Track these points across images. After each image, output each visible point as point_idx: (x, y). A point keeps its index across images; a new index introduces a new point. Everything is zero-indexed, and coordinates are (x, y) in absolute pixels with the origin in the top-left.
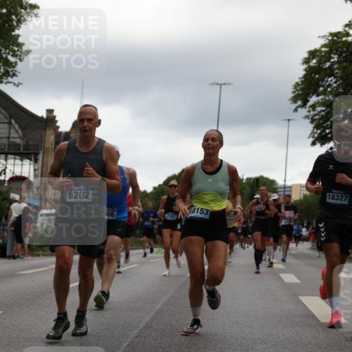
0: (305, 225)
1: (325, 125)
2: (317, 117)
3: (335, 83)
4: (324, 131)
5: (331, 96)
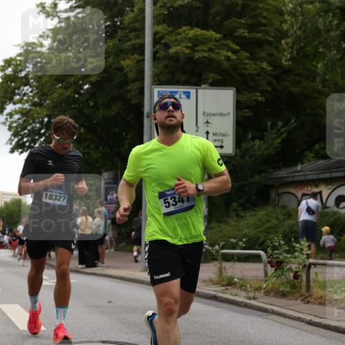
1: (22, 133)
2: (15, 125)
3: (31, 92)
4: (22, 139)
5: (27, 105)
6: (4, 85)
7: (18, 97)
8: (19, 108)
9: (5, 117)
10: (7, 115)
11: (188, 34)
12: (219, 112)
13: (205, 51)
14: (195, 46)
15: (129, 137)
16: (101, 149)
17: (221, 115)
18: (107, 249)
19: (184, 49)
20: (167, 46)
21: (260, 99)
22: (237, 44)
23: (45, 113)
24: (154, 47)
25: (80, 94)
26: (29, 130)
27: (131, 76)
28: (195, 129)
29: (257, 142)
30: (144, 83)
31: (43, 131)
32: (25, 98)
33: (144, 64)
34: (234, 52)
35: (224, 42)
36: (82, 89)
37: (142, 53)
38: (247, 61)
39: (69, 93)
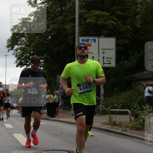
0: (15, 102)
1: (22, 58)
2: (18, 54)
3: (25, 40)
4: (22, 61)
5: (24, 46)
6: (14, 37)
7: (20, 42)
8: (20, 47)
9: (14, 51)
10: (15, 50)
11: (95, 13)
13: (102, 21)
14: (97, 19)
16: (56, 65)
17: (109, 49)
18: (60, 109)
19: (93, 20)
20: (85, 19)
21: (127, 42)
22: (117, 18)
23: (32, 49)
24: (80, 20)
25: (47, 40)
27: (69, 32)
28: (98, 56)
29: (126, 61)
30: (75, 35)
32: (23, 43)
33: (75, 27)
34: (115, 21)
35: (110, 17)
36: (48, 38)
37: (74, 22)
38: (121, 25)
39: (42, 40)
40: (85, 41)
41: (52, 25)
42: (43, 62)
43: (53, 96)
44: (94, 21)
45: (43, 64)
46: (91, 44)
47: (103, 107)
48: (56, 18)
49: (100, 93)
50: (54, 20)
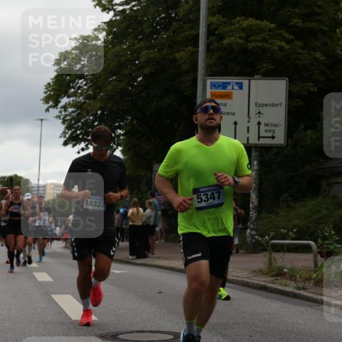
1: (76, 126)
2: (68, 118)
3: (85, 85)
4: (76, 131)
5: (81, 98)
6: (60, 78)
7: (72, 90)
8: (73, 101)
9: (59, 110)
10: (61, 108)
11: (242, 24)
12: (271, 103)
13: (259, 41)
14: (248, 37)
15: (180, 129)
16: (153, 140)
17: (273, 105)
18: (157, 240)
19: (238, 39)
20: (221, 37)
21: (312, 89)
22: (291, 34)
23: (99, 105)
24: (208, 39)
25: (133, 86)
26: (82, 123)
27: (185, 68)
28: (247, 119)
29: (309, 132)
30: (197, 74)
31: (96, 123)
32: (80, 91)
33: (198, 56)
34: (288, 41)
35: (279, 32)
36: (136, 81)
37: (196, 45)
38: (301, 51)
39: (123, 85)
40: (219, 86)
41: (147, 51)
42: (123, 135)
43: (144, 211)
44: (240, 41)
45: (123, 139)
46: (232, 92)
47: (254, 235)
48: (155, 36)
49: (249, 205)
50: (151, 41)
